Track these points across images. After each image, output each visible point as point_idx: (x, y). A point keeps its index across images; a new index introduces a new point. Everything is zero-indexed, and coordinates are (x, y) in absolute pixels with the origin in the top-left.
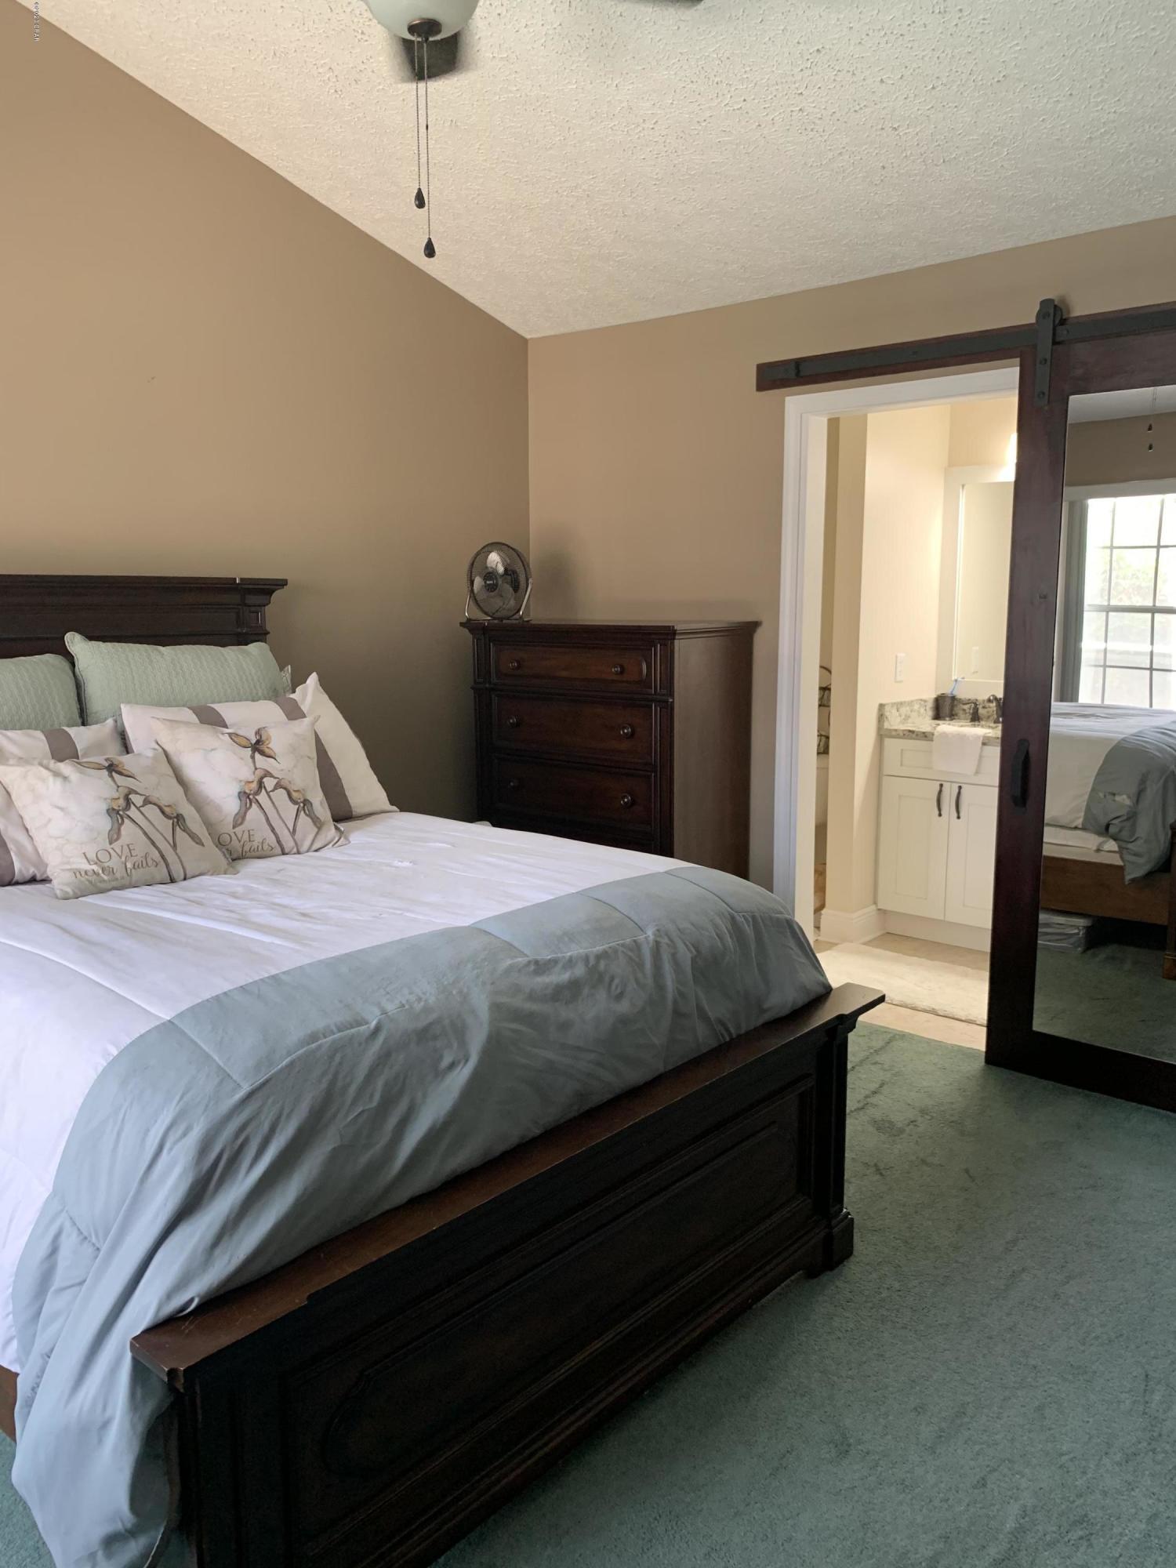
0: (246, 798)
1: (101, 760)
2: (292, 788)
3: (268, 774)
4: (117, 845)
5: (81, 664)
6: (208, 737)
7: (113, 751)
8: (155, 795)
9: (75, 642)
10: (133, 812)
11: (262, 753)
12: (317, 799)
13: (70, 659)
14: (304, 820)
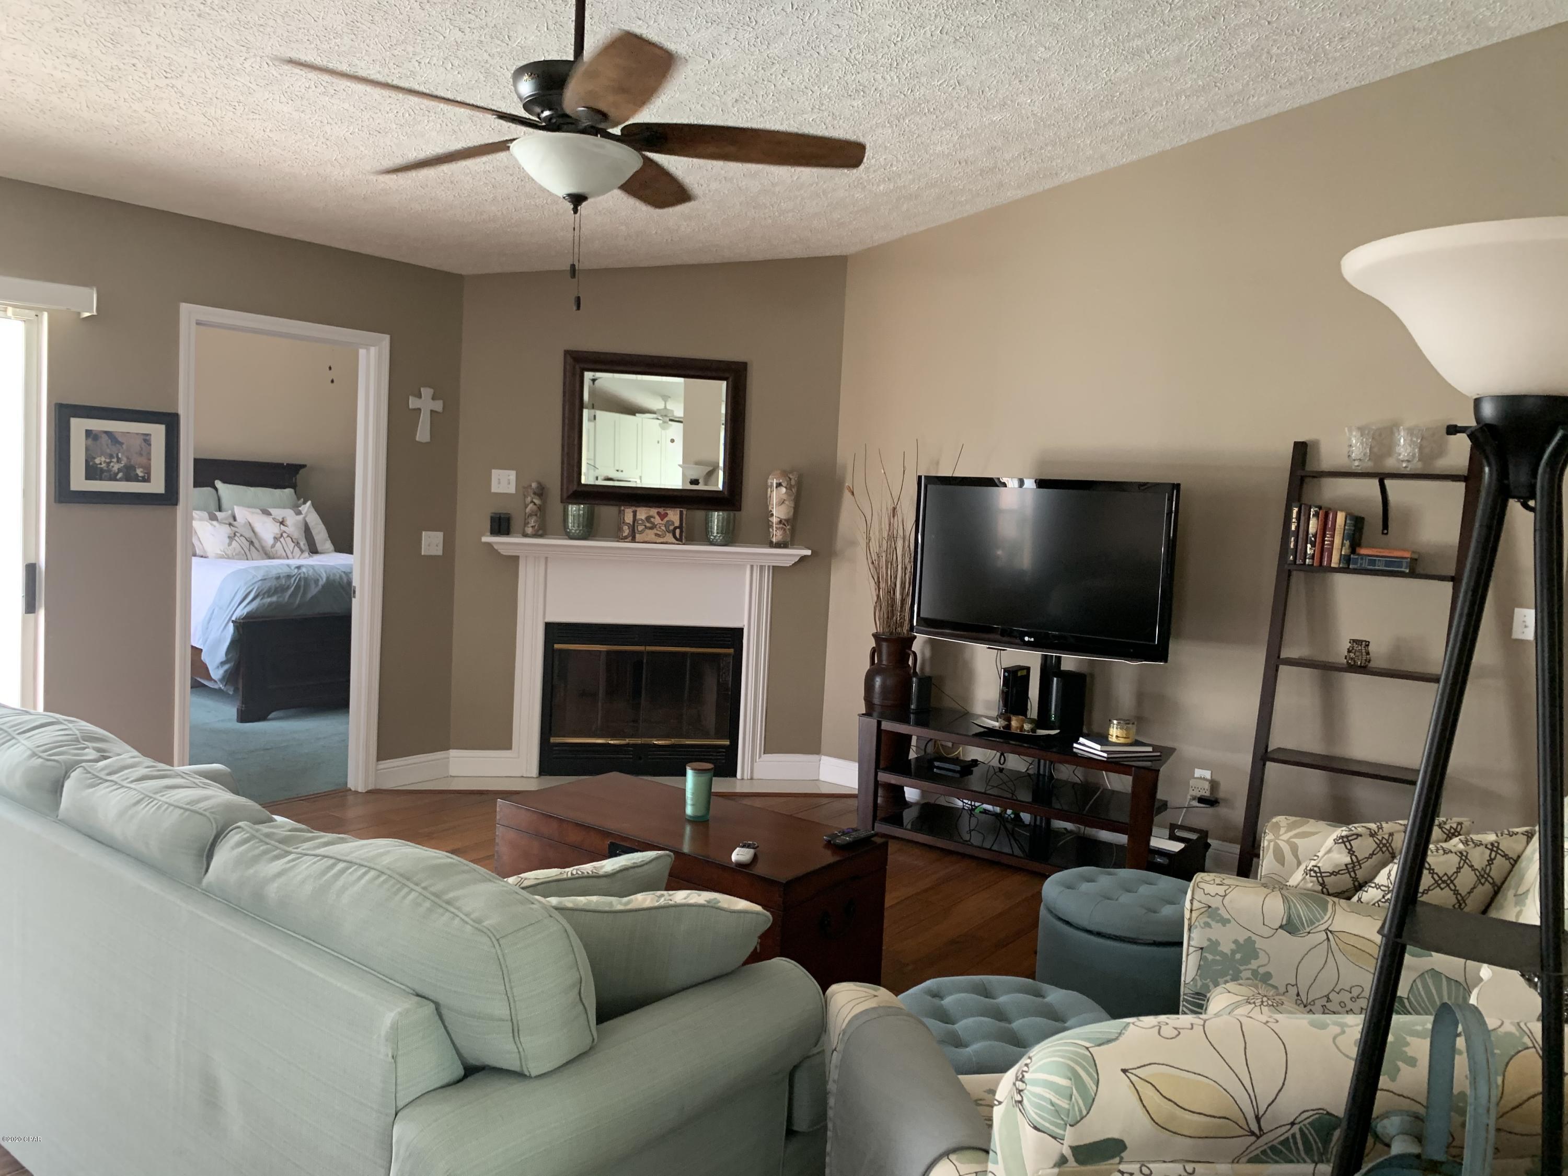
0: (276, 539)
1: (227, 522)
2: (293, 538)
3: (285, 532)
4: (230, 547)
5: (220, 492)
6: (264, 518)
7: (231, 521)
8: (244, 534)
9: (218, 484)
10: (236, 538)
11: (283, 525)
12: (303, 543)
13: (216, 489)
14: (297, 549)
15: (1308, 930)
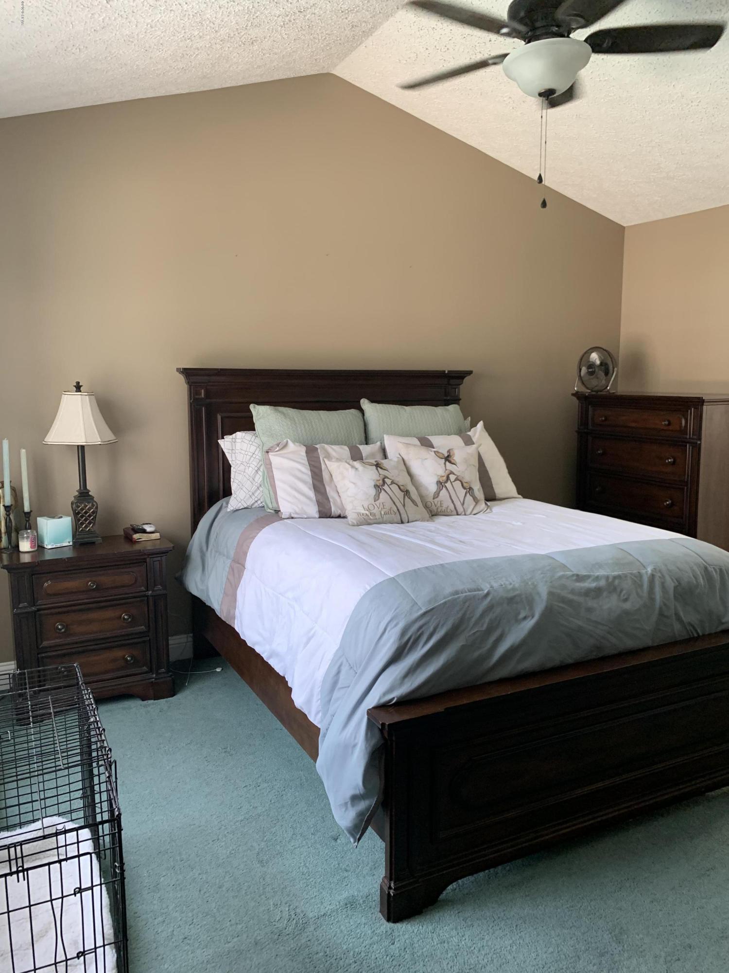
0: (441, 484)
1: (373, 461)
2: (464, 481)
3: (452, 473)
4: (377, 503)
5: (368, 414)
6: (424, 452)
7: (379, 457)
8: (397, 480)
9: (365, 404)
10: (386, 487)
11: (450, 462)
12: (477, 487)
13: (362, 411)
14: (469, 498)
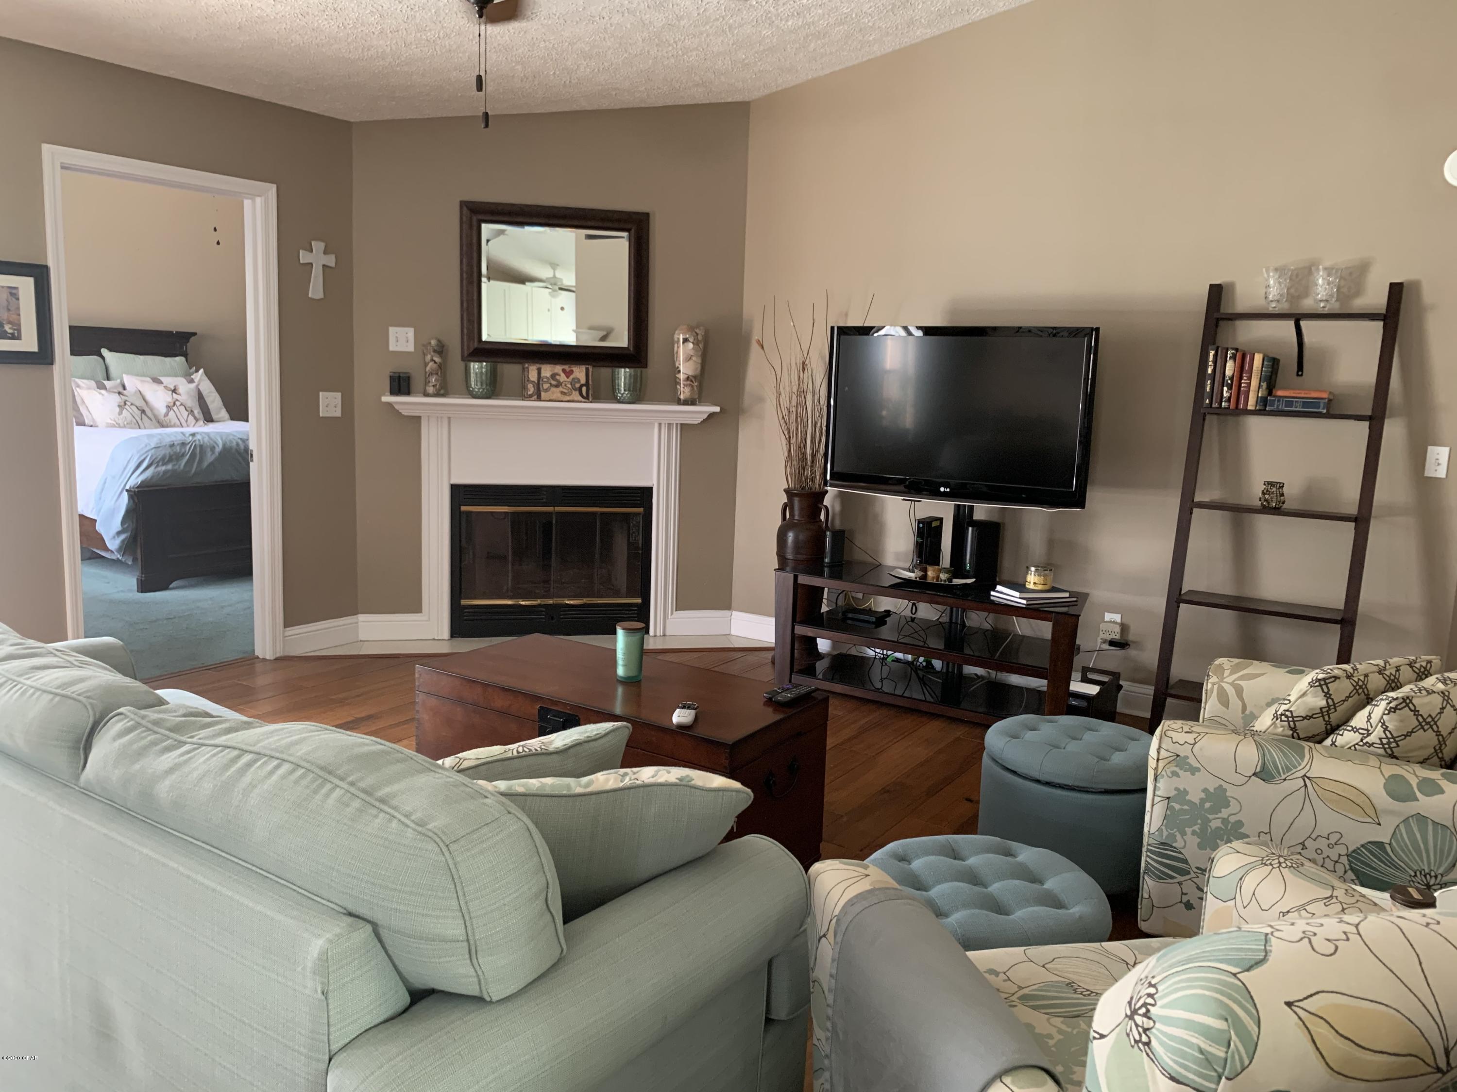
0: (169, 408)
1: (116, 391)
2: (187, 406)
3: (177, 400)
4: (121, 416)
5: (108, 360)
6: (155, 386)
7: (121, 390)
8: (134, 403)
9: (105, 352)
10: (127, 407)
11: (176, 393)
12: (197, 411)
13: (103, 358)
14: (191, 418)
15: (1283, 777)
